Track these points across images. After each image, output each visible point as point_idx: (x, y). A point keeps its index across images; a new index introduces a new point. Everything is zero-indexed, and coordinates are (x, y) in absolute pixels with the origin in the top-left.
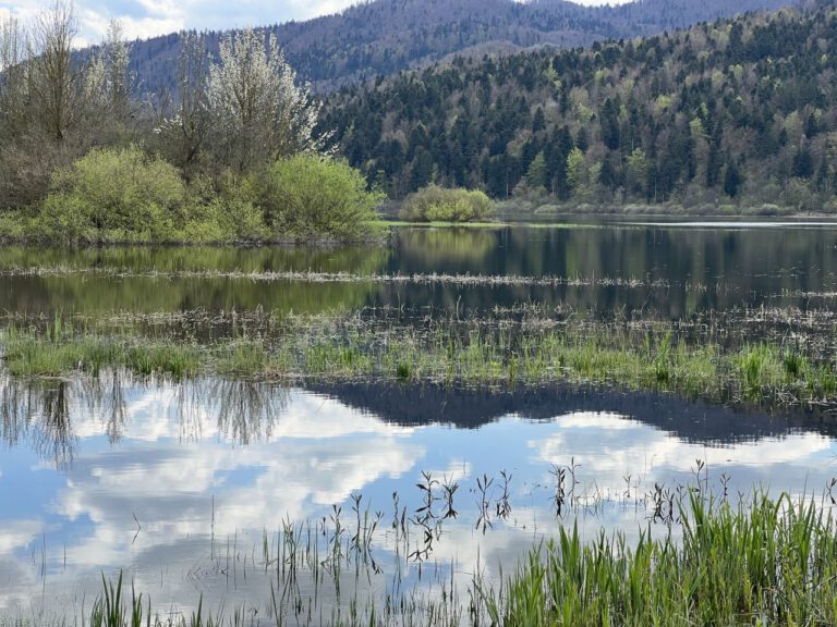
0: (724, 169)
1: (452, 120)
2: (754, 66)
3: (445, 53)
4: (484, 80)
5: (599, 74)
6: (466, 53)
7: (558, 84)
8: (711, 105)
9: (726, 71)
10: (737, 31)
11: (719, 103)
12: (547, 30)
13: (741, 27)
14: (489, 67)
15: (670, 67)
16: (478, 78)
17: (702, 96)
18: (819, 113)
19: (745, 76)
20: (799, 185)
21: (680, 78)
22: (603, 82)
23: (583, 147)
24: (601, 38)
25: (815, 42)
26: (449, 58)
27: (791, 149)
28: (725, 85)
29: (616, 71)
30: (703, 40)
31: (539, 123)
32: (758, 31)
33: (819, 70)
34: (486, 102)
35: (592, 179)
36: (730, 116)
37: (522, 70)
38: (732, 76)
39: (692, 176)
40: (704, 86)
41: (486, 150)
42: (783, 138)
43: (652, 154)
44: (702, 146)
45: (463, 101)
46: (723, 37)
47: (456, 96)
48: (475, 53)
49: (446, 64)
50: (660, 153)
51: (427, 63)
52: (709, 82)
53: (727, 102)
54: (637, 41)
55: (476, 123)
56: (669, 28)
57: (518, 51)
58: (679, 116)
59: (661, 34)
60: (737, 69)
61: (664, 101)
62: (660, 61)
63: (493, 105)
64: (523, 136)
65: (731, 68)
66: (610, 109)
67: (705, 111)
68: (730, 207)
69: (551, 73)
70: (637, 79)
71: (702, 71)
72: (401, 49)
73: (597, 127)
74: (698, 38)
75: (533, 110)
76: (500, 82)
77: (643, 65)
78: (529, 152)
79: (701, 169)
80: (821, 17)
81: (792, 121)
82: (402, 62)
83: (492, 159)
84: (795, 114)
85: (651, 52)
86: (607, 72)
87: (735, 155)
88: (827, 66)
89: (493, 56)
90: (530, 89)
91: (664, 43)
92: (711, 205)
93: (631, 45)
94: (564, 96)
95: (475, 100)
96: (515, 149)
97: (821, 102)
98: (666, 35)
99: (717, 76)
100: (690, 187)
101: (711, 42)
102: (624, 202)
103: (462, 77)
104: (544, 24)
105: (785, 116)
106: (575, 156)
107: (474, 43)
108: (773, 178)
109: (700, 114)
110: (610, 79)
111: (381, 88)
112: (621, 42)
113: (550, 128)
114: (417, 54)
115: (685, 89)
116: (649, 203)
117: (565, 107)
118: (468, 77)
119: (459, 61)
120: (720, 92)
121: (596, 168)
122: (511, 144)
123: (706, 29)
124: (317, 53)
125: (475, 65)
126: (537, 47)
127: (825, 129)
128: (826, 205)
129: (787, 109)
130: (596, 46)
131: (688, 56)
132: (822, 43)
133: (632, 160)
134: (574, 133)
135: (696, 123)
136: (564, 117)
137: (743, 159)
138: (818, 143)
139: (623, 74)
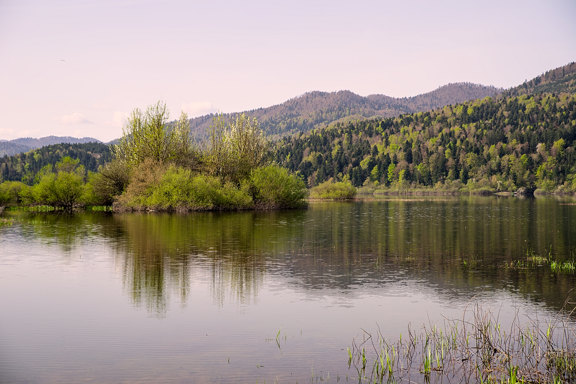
1: (335, 152)
2: (474, 124)
3: (331, 121)
4: (349, 132)
5: (402, 129)
6: (340, 121)
7: (383, 134)
8: (455, 143)
9: (461, 127)
10: (466, 108)
11: (459, 142)
12: (378, 109)
15: (436, 125)
16: (346, 132)
17: (450, 139)
18: (505, 145)
19: (470, 129)
21: (440, 130)
22: (404, 133)
23: (396, 162)
24: (402, 113)
25: (502, 113)
26: (333, 123)
27: (493, 162)
28: (461, 133)
29: (410, 128)
30: (450, 114)
32: (475, 108)
33: (504, 126)
34: (351, 143)
35: (401, 178)
36: (463, 147)
37: (366, 128)
38: (464, 129)
42: (489, 157)
43: (428, 165)
44: (451, 162)
45: (340, 143)
46: (459, 111)
48: (346, 121)
49: (331, 126)
50: (431, 165)
52: (454, 132)
53: (462, 141)
54: (419, 114)
55: (346, 152)
56: (434, 108)
57: (365, 119)
58: (440, 148)
59: (431, 111)
60: (466, 126)
61: (433, 141)
62: (431, 124)
63: (354, 144)
64: (367, 159)
65: (463, 125)
66: (408, 145)
67: (452, 145)
68: (464, 189)
69: (380, 129)
70: (420, 131)
71: (450, 127)
72: (310, 120)
73: (402, 153)
74: (448, 113)
75: (372, 146)
76: (357, 133)
77: (423, 125)
78: (370, 166)
79: (450, 172)
80: (504, 101)
81: (492, 150)
82: (312, 126)
83: (354, 169)
84: (493, 146)
85: (426, 118)
86: (406, 128)
87: (467, 165)
88: (508, 124)
89: (353, 122)
90: (371, 136)
91: (432, 115)
93: (416, 115)
94: (386, 140)
96: (364, 164)
97: (506, 140)
98: (433, 111)
99: (457, 129)
100: (446, 181)
101: (454, 114)
102: (416, 188)
103: (339, 131)
104: (376, 107)
105: (489, 147)
106: (392, 167)
107: (344, 116)
108: (485, 176)
109: (450, 147)
110: (407, 131)
111: (302, 137)
112: (412, 114)
113: (380, 155)
114: (318, 121)
115: (442, 136)
116: (427, 188)
117: (387, 144)
119: (338, 125)
120: (459, 137)
121: (402, 172)
122: (362, 162)
123: (451, 108)
124: (273, 122)
125: (345, 126)
126: (373, 118)
127: (508, 153)
129: (489, 144)
130: (401, 116)
131: (444, 120)
132: (506, 113)
134: (391, 156)
135: (448, 151)
136: (387, 148)
137: (470, 167)
138: (505, 159)
139: (414, 129)
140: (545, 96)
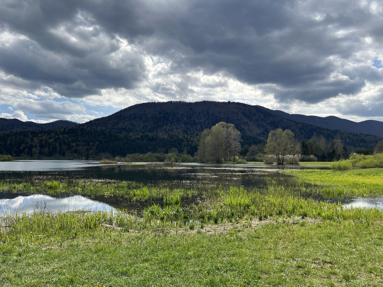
0: (62, 152)
1: (9, 143)
2: (68, 135)
4: (16, 135)
5: (39, 135)
6: (12, 130)
7: (31, 136)
8: (60, 141)
9: (63, 136)
10: (65, 129)
11: (61, 141)
12: (30, 127)
13: (66, 129)
14: (17, 133)
15: (53, 134)
16: (15, 135)
17: (58, 140)
18: (78, 143)
19: (66, 136)
20: (75, 155)
21: (55, 136)
22: (40, 136)
23: (36, 147)
24: (40, 129)
26: (9, 131)
27: (74, 149)
28: (63, 138)
29: (43, 135)
30: (59, 131)
31: (27, 143)
32: (68, 129)
33: (79, 136)
34: (16, 139)
35: (37, 153)
36: (63, 143)
37: (24, 134)
38: (64, 136)
39: (56, 152)
40: (59, 138)
41: (15, 148)
42: (73, 147)
43: (49, 149)
44: (58, 148)
45: (11, 139)
46: (62, 130)
47: (10, 138)
48: (15, 130)
50: (50, 149)
51: (4, 132)
52: (60, 137)
53: (63, 141)
54: (47, 130)
55: (14, 143)
57: (23, 130)
58: (54, 143)
59: (51, 129)
60: (65, 135)
61: (51, 140)
62: (51, 134)
63: (17, 140)
64: (24, 145)
65: (64, 135)
66: (41, 141)
67: (59, 142)
68: (63, 158)
69: (30, 134)
70: (46, 136)
71: (58, 135)
73: (38, 144)
74: (58, 130)
75: (26, 141)
76: (19, 136)
77: (48, 134)
78: (24, 148)
79: (58, 151)
80: (79, 128)
81: (74, 144)
83: (17, 149)
84: (74, 143)
85: (49, 132)
86: (41, 135)
87: (64, 149)
88: (80, 135)
89: (18, 131)
90: (25, 137)
91: (52, 130)
92: (60, 158)
93: (45, 130)
94: (32, 139)
95: (14, 139)
96: (22, 148)
97: (79, 141)
98: (52, 129)
99: (61, 136)
100: (56, 155)
101: (60, 131)
102: (43, 157)
103: (11, 134)
105: (73, 143)
106: (34, 149)
107: (15, 128)
108: (71, 153)
109: (58, 142)
110: (41, 136)
112: (44, 130)
113: (29, 144)
114: (2, 130)
115: (55, 138)
116: (48, 157)
117: (32, 140)
118: (12, 135)
119: (11, 132)
120: (61, 139)
121: (38, 151)
122: (21, 147)
123: (59, 129)
125: (14, 133)
126: (27, 130)
127: (79, 145)
128: (80, 158)
129: (73, 142)
130: (39, 130)
131: (56, 133)
132: (79, 132)
133: (45, 150)
134: (34, 145)
135: (57, 144)
136: (32, 142)
137: (65, 150)
138: (78, 148)
139: (44, 135)
140: (93, 127)
